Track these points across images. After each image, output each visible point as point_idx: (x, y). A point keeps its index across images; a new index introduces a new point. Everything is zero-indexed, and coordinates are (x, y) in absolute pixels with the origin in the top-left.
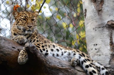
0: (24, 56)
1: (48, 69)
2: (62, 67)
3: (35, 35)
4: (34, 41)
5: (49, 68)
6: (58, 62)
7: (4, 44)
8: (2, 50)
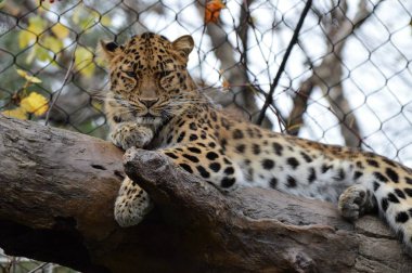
0: (134, 195)
1: (239, 235)
2: (301, 223)
3: (185, 118)
4: (179, 140)
5: (245, 231)
6: (283, 206)
7: (60, 156)
8: (49, 178)
